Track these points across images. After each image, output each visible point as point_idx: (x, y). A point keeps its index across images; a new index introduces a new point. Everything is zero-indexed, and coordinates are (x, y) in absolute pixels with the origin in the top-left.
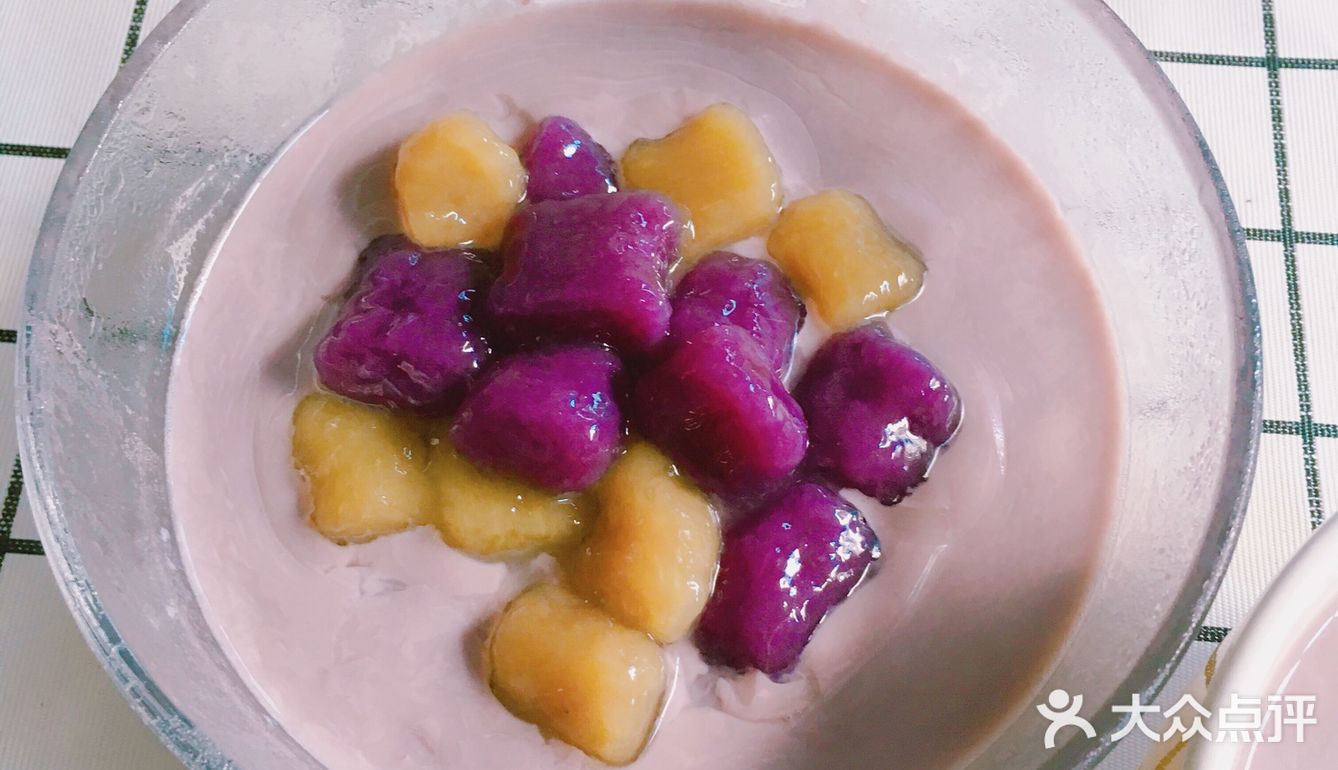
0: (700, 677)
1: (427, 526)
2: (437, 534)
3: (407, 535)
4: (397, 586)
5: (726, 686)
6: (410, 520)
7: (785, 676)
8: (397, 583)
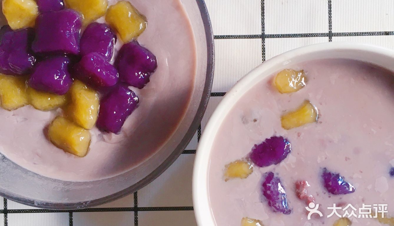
0: (99, 135)
1: (29, 105)
2: (32, 107)
3: (25, 107)
4: (26, 119)
5: (105, 136)
6: (24, 104)
7: (119, 133)
8: (25, 118)
